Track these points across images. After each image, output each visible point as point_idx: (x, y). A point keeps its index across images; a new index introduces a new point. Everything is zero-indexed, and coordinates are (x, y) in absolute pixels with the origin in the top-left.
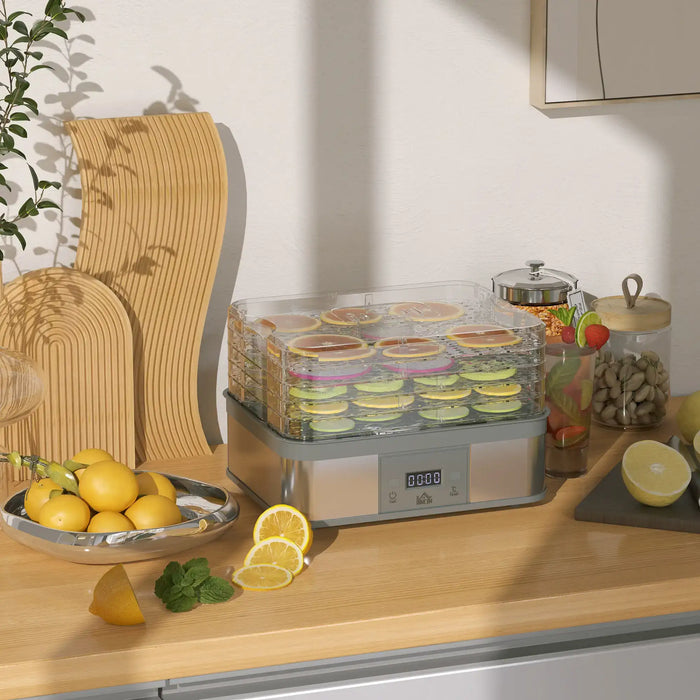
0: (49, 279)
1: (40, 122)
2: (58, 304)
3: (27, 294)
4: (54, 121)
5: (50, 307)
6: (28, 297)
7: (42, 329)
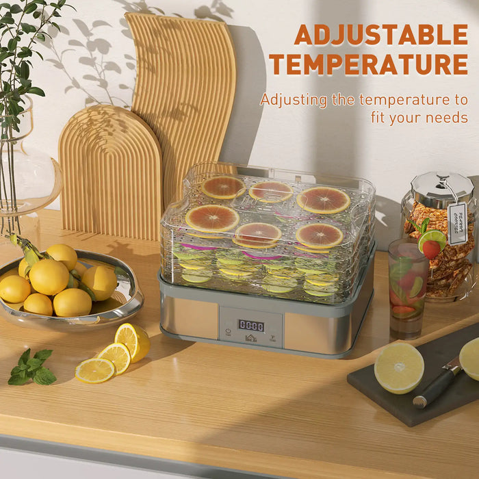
0: (105, 113)
1: (123, 6)
2: (110, 130)
3: (91, 120)
4: (133, 7)
5: (105, 130)
6: (91, 122)
7: (101, 143)
